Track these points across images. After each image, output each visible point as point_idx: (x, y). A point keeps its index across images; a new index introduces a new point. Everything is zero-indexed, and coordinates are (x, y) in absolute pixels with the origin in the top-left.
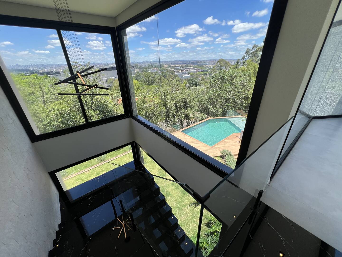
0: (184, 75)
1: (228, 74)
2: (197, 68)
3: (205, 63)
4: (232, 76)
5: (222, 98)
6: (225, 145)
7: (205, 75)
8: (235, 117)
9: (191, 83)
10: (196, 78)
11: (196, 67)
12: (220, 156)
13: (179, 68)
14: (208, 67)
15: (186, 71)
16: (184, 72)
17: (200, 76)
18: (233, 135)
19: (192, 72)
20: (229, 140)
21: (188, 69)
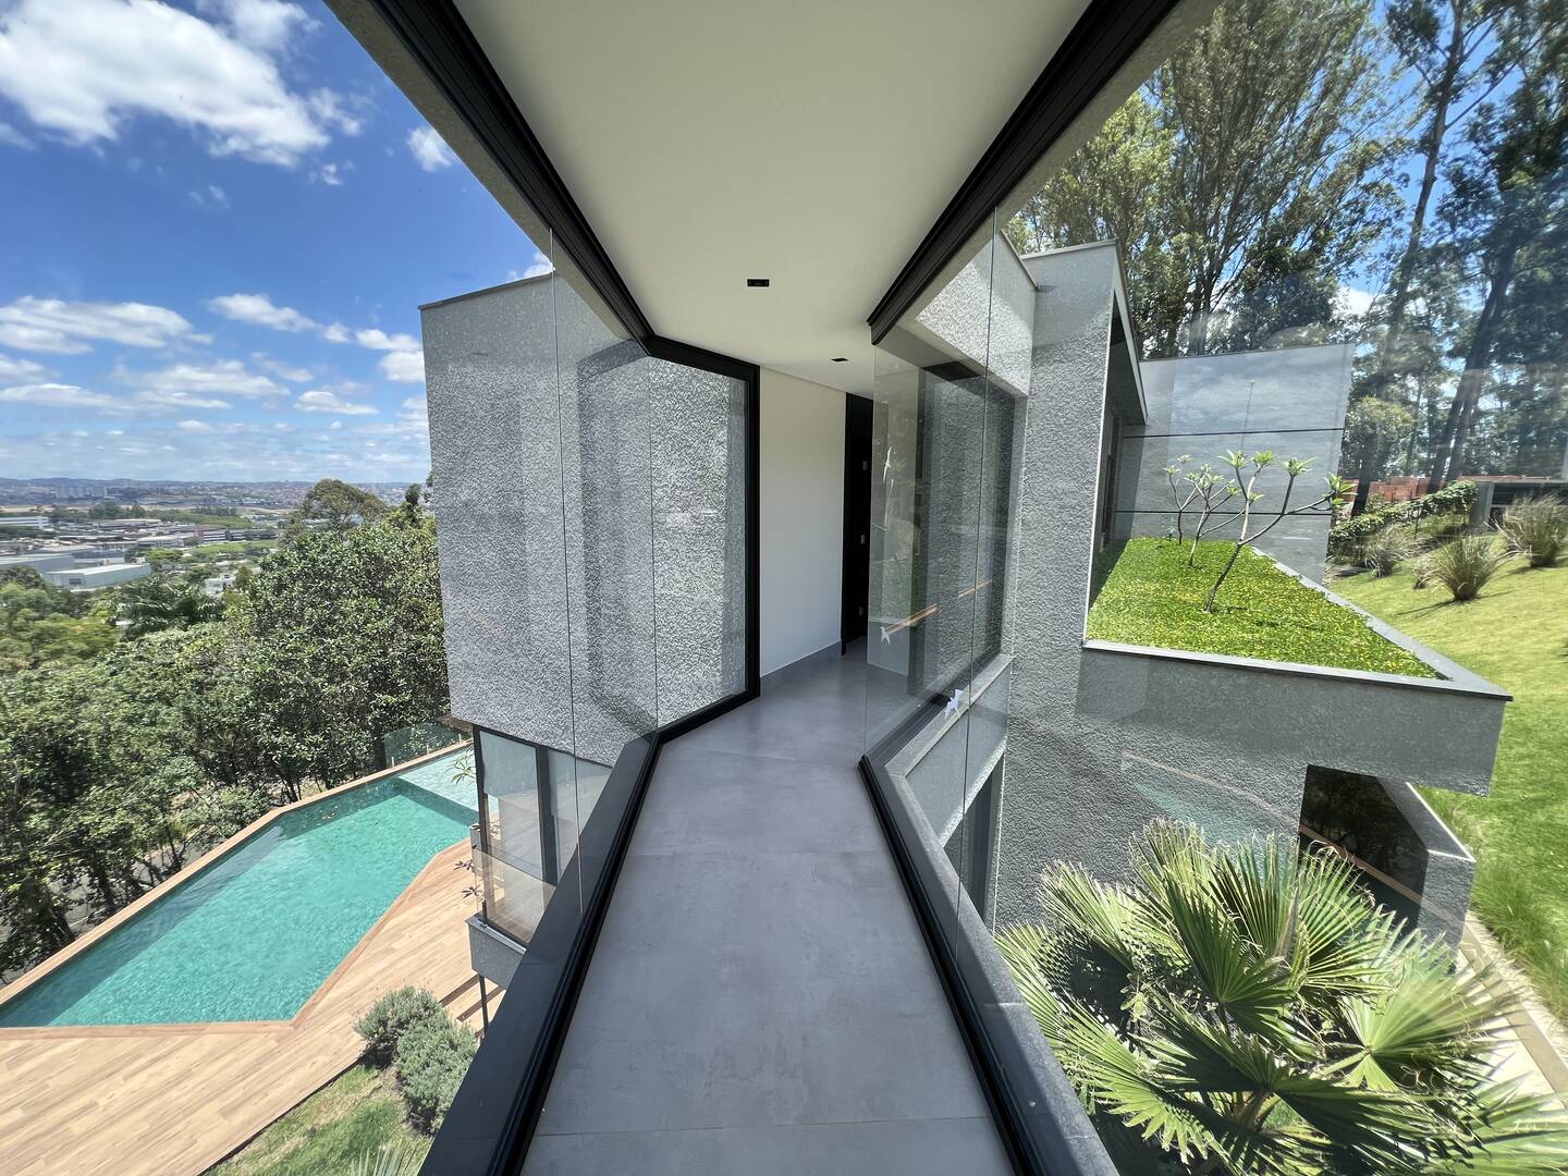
0: (95, 565)
1: (357, 552)
2: (197, 522)
3: (245, 496)
4: (378, 559)
5: (344, 676)
6: (393, 950)
7: (259, 555)
8: (438, 757)
9: (147, 612)
10: (197, 578)
11: (186, 519)
12: (360, 1061)
13: (41, 523)
14: (270, 518)
15: (107, 540)
16: (85, 546)
17: (225, 563)
18: (435, 866)
19: (158, 544)
20: (418, 908)
21: (118, 527)
